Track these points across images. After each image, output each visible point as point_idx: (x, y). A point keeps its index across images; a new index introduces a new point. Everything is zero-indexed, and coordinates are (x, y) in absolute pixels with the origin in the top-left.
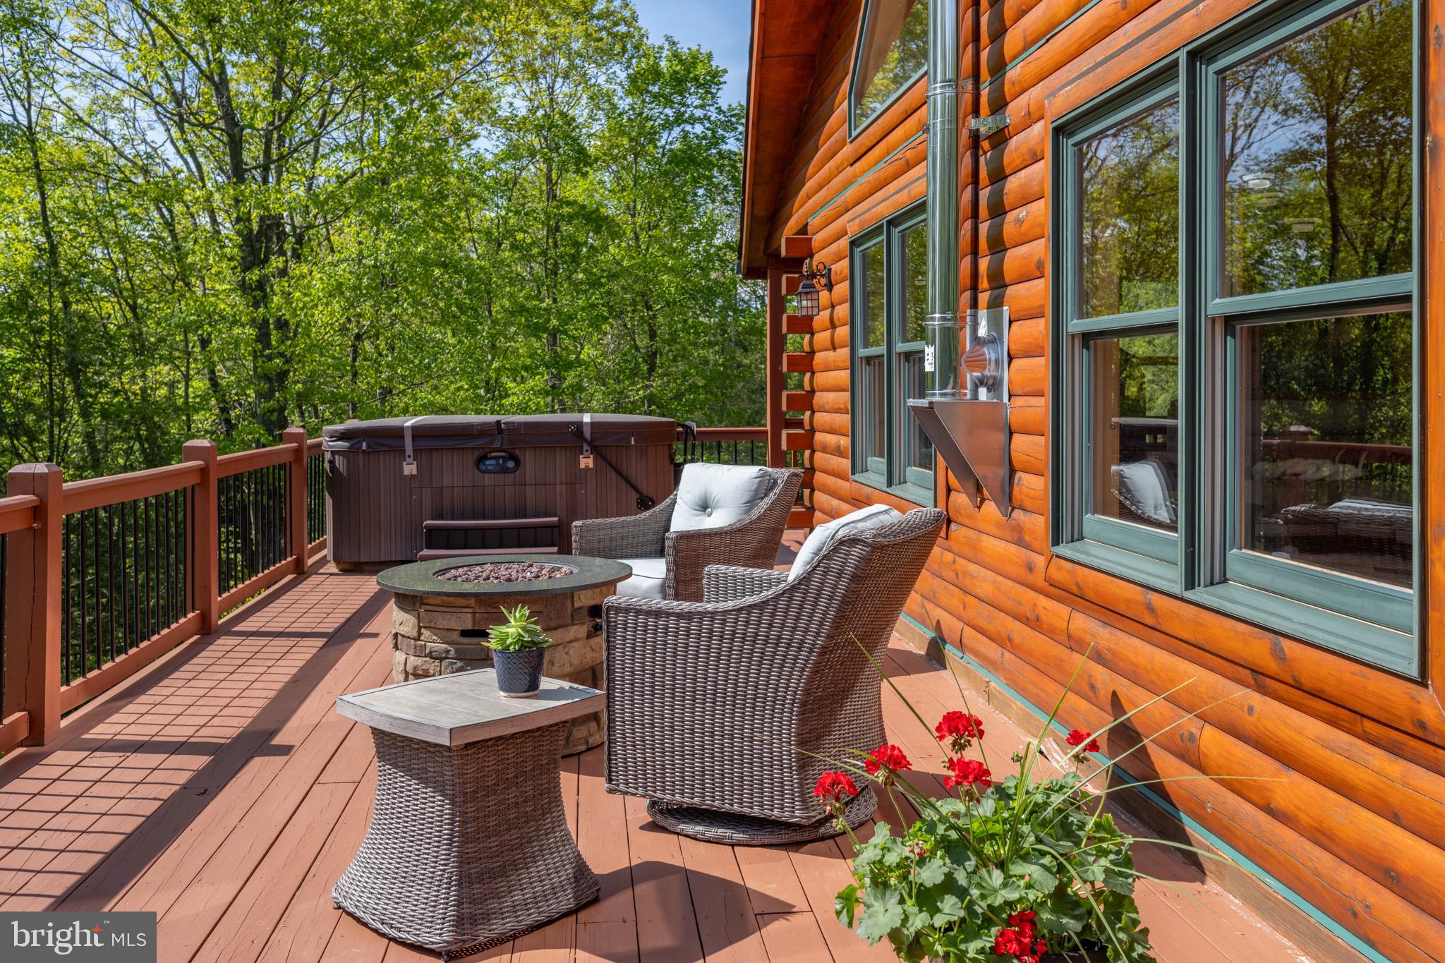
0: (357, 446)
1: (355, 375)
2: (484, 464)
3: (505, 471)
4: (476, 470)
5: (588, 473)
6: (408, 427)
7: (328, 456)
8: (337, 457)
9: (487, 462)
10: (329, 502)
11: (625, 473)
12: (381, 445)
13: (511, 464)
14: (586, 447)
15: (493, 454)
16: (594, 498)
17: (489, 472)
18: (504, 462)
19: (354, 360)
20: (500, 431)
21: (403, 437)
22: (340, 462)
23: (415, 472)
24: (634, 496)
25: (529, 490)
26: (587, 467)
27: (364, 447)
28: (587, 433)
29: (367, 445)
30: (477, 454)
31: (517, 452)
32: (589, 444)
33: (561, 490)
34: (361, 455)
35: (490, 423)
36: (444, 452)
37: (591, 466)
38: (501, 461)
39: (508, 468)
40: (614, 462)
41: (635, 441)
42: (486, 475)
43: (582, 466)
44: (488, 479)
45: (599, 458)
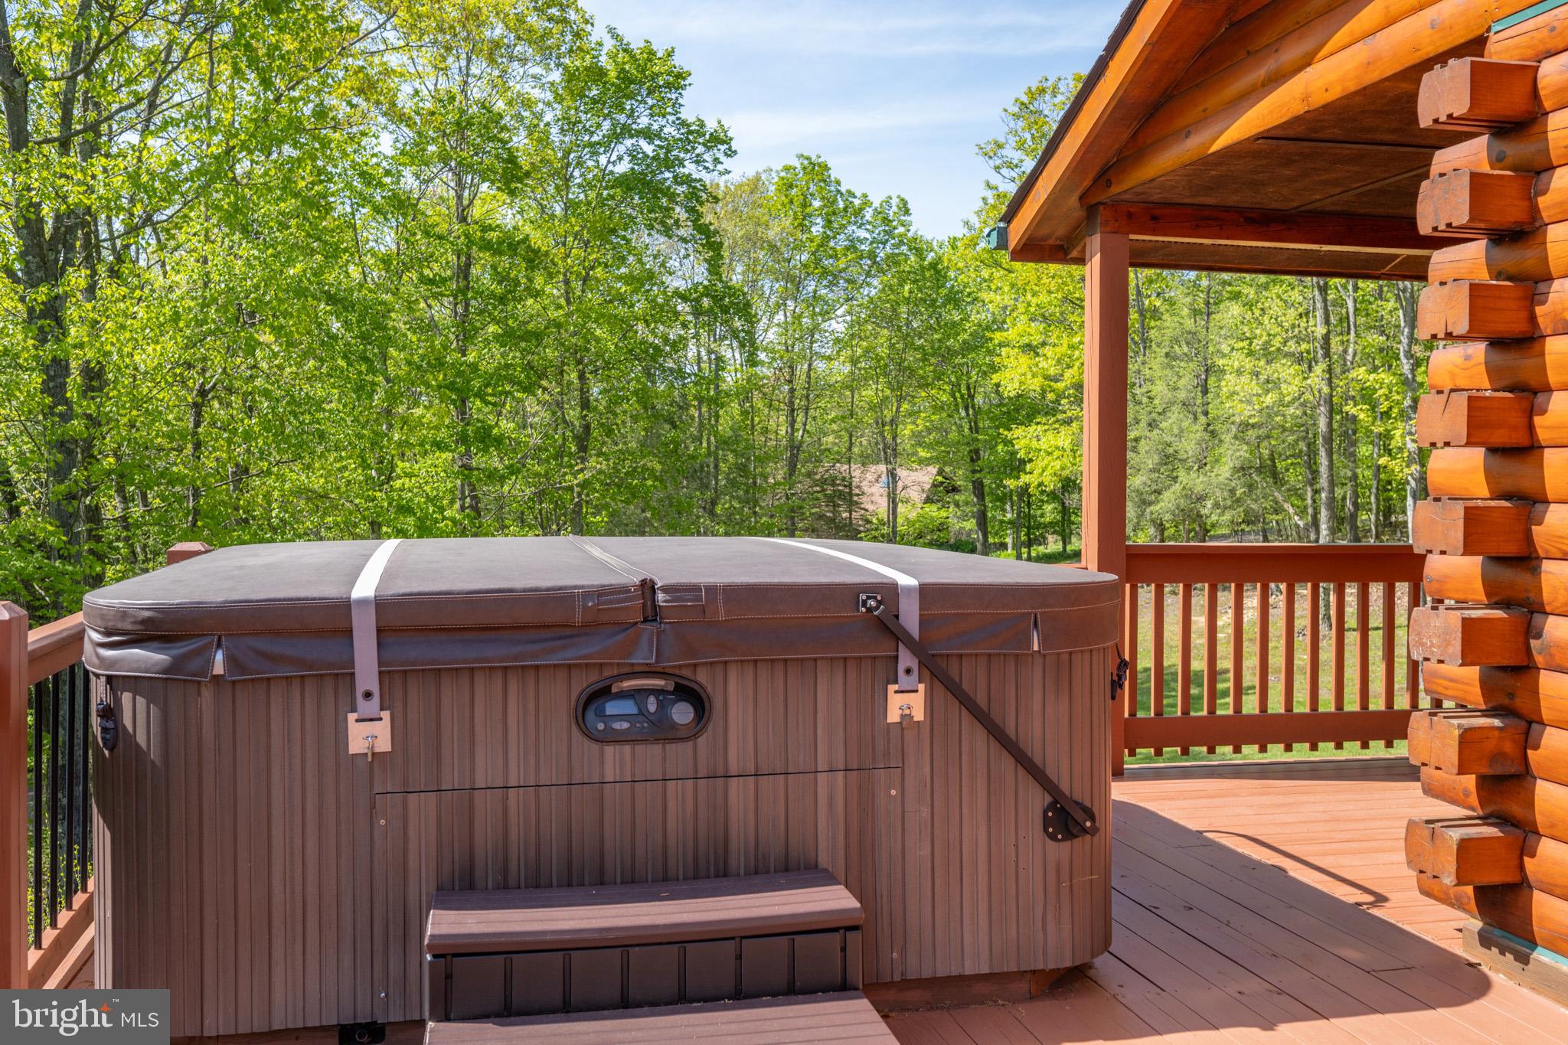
0: (194, 665)
1: (198, 446)
2: (601, 715)
3: (661, 732)
4: (576, 732)
5: (910, 736)
6: (363, 602)
7: (99, 691)
8: (126, 698)
9: (612, 708)
10: (101, 837)
11: (1011, 732)
12: (275, 659)
13: (682, 713)
14: (906, 660)
15: (627, 684)
16: (925, 812)
17: (618, 739)
18: (661, 706)
19: (197, 424)
20: (652, 614)
21: (347, 633)
22: (134, 710)
23: (384, 745)
24: (1036, 801)
25: (739, 792)
26: (907, 718)
27: (219, 668)
28: (910, 617)
29: (230, 660)
30: (583, 683)
31: (702, 677)
32: (915, 647)
33: (831, 789)
34: (207, 694)
35: (624, 590)
36: (480, 680)
37: (919, 715)
38: (652, 705)
39: (674, 726)
40: (981, 700)
41: (1043, 642)
42: (610, 750)
43: (893, 716)
44: (614, 761)
45: (940, 689)
